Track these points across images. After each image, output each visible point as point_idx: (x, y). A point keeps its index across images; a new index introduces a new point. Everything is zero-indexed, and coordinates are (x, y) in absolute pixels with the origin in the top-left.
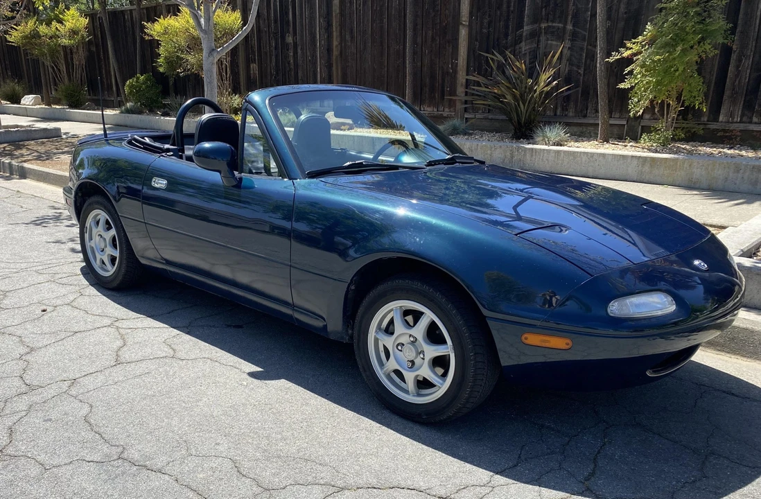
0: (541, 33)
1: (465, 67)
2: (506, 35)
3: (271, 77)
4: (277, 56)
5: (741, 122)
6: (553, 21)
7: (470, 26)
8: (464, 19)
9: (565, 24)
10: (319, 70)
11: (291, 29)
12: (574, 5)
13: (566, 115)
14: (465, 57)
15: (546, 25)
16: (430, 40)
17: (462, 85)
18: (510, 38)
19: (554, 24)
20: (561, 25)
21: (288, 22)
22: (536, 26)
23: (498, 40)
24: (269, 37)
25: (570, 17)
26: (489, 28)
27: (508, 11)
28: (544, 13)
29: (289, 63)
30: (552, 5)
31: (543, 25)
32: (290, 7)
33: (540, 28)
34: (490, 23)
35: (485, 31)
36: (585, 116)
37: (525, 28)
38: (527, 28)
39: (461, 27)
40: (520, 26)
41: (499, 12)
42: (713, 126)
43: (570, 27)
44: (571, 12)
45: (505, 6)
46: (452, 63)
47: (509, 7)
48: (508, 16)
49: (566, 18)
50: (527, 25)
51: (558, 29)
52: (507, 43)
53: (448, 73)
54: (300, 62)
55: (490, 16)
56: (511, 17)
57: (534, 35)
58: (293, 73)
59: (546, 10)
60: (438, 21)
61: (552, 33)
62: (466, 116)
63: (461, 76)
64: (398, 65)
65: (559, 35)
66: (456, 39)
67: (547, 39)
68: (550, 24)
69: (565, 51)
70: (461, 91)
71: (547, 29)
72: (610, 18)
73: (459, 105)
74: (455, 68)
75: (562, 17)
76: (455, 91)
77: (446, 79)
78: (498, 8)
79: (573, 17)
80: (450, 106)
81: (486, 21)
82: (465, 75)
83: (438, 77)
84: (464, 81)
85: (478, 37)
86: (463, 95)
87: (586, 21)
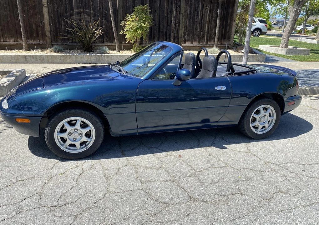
0: (81, 13)
1: (48, 23)
2: (66, 13)
6: (85, 9)
7: (48, 7)
8: (44, 4)
9: (90, 10)
12: (92, 4)
13: (96, 43)
14: (48, 20)
15: (83, 10)
16: (26, 11)
17: (48, 31)
18: (68, 14)
19: (86, 10)
20: (89, 11)
22: (78, 10)
23: (62, 14)
25: (91, 9)
27: (66, 3)
28: (81, 6)
30: (84, 3)
31: (82, 10)
34: (58, 7)
35: (56, 10)
36: (103, 43)
37: (74, 10)
38: (75, 11)
39: (43, 7)
40: (72, 9)
41: (61, 3)
42: (143, 45)
43: (92, 12)
44: (91, 7)
45: (64, 1)
46: (41, 22)
47: (66, 1)
48: (66, 5)
50: (75, 9)
51: (88, 12)
52: (67, 15)
53: (40, 26)
55: (57, 4)
56: (67, 6)
57: (78, 13)
59: (82, 5)
60: (30, 3)
61: (86, 13)
62: (52, 44)
63: (47, 28)
64: (8, 21)
65: (89, 14)
66: (41, 12)
67: (84, 16)
68: (85, 10)
69: (92, 20)
70: (48, 34)
71: (84, 12)
72: (106, 10)
73: (48, 39)
74: (43, 24)
75: (89, 9)
76: (45, 33)
77: (39, 29)
78: (60, 1)
79: (93, 9)
80: (43, 40)
81: (55, 6)
82: (49, 27)
83: (34, 27)
84: (49, 29)
85: (53, 12)
86: (50, 35)
87: (98, 10)
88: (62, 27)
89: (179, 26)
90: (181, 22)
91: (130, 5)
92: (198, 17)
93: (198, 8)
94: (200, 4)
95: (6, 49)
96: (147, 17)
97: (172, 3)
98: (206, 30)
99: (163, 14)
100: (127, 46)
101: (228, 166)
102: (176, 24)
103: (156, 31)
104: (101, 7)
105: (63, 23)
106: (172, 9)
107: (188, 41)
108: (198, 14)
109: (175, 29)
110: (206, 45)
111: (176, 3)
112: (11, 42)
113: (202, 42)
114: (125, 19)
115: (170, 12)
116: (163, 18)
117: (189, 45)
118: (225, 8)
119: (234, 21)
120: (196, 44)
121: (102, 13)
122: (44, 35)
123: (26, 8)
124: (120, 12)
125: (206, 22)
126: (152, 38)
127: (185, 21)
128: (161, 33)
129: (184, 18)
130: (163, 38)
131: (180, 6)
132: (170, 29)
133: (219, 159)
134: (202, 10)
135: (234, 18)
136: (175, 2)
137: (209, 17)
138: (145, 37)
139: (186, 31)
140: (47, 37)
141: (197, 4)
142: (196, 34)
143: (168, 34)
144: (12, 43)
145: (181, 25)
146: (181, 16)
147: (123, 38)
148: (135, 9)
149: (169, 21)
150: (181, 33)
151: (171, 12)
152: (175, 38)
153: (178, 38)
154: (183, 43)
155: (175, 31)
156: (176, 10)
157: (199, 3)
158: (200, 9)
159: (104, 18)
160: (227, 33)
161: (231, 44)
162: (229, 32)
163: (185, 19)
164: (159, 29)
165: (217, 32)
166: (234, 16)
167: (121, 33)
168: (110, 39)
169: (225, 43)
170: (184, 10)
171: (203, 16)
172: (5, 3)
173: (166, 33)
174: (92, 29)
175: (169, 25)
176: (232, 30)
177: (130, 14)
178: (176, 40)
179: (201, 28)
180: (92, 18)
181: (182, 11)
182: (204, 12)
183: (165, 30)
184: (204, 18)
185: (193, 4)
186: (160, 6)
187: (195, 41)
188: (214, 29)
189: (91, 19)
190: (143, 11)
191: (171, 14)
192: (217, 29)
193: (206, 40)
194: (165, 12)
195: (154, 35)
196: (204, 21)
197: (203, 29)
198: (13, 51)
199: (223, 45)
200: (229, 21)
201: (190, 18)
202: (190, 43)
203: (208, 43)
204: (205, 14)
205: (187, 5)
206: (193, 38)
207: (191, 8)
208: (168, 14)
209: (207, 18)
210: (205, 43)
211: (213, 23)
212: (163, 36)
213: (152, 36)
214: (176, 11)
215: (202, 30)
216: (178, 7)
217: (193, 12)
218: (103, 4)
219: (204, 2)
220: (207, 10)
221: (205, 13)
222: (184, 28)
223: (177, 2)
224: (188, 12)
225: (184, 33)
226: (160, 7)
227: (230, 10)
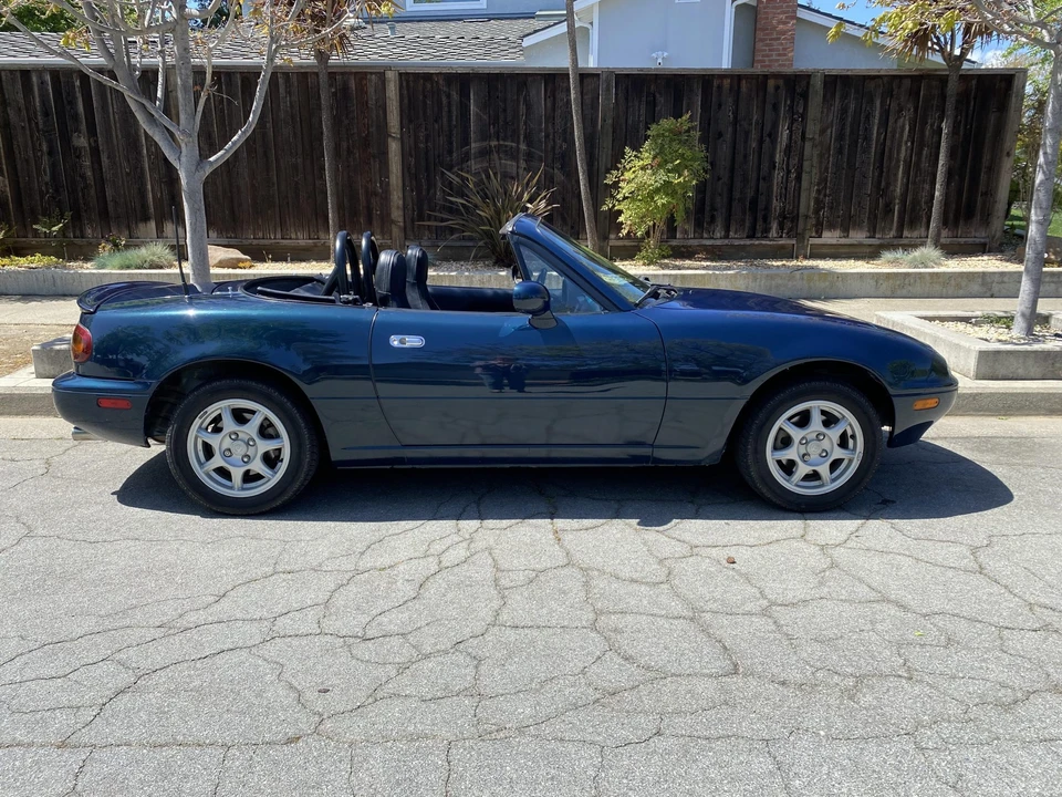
0: (491, 151)
1: (400, 185)
2: (450, 152)
3: (42, 197)
4: (54, 166)
5: (694, 238)
6: (504, 140)
7: (402, 139)
8: (393, 131)
9: (518, 143)
10: (149, 187)
11: (83, 127)
12: (525, 123)
14: (400, 174)
15: (497, 143)
16: (345, 153)
17: (398, 208)
18: (455, 155)
19: (506, 143)
20: (514, 145)
21: (75, 117)
22: (485, 144)
23: (439, 156)
24: (32, 137)
25: (522, 137)
26: (427, 142)
27: (450, 126)
28: (492, 131)
29: (83, 177)
30: (501, 123)
31: (494, 143)
32: (79, 95)
33: (490, 146)
34: (427, 138)
35: (422, 145)
37: (473, 145)
38: (475, 146)
39: (389, 140)
40: (466, 141)
41: (436, 126)
42: (674, 243)
43: (523, 147)
44: (522, 132)
45: (445, 120)
46: (381, 182)
47: (450, 120)
48: (451, 131)
49: (519, 137)
50: (475, 142)
51: (512, 148)
52: (451, 160)
53: (376, 194)
54: (108, 175)
55: (426, 129)
56: (454, 132)
57: (485, 153)
58: (93, 192)
59: (494, 128)
60: (355, 131)
61: (506, 152)
62: (407, 243)
63: (396, 198)
64: (297, 183)
65: (513, 155)
66: (384, 153)
67: (500, 159)
68: (501, 142)
69: (521, 171)
70: (397, 215)
71: (499, 148)
72: (565, 140)
73: (396, 231)
74: (386, 187)
75: (515, 137)
76: (389, 215)
77: (373, 200)
78: (436, 121)
79: (525, 137)
80: (383, 233)
81: (422, 135)
82: (401, 195)
83: (362, 198)
84: (401, 202)
85: (413, 153)
86: (401, 219)
87: (541, 142)
88: (435, 193)
89: (799, 178)
90: (806, 164)
91: (639, 121)
92: (869, 147)
93: (868, 118)
94: (878, 103)
95: (286, 261)
96: (688, 153)
97: (775, 107)
98: (898, 190)
99: (746, 142)
100: (624, 246)
101: (889, 601)
102: (789, 172)
103: (718, 199)
104: (551, 131)
105: (439, 184)
106: (775, 125)
107: (832, 227)
108: (867, 138)
109: (786, 189)
110: (896, 242)
111: (791, 107)
112: (301, 240)
113: (883, 230)
114: (620, 163)
115: (770, 135)
116: (745, 156)
117: (834, 241)
118: (970, 112)
119: (1008, 154)
120: (858, 237)
121: (553, 148)
122: (386, 220)
123: (344, 145)
124: (606, 143)
125: (898, 161)
126: (707, 219)
127: (821, 162)
128: (735, 204)
129: (816, 153)
130: (744, 220)
131: (804, 116)
132: (770, 189)
133: (861, 580)
134: (884, 123)
135: (1007, 145)
136: (789, 102)
137: (909, 144)
138: (679, 217)
139: (825, 196)
140: (393, 226)
141: (864, 106)
142: (860, 203)
143: (761, 206)
144: (302, 243)
145: (805, 177)
146: (808, 145)
147: (611, 221)
148: (653, 130)
149: (765, 166)
150: (807, 202)
151: (773, 136)
152: (785, 218)
153: (795, 219)
154: (814, 234)
155: (783, 196)
156: (790, 128)
157: (871, 101)
158: (876, 121)
159: (558, 165)
160: (979, 198)
161: (994, 237)
162: (985, 194)
163: (821, 156)
164: (731, 190)
165: (937, 193)
166: (1008, 137)
167: (605, 208)
168: (572, 227)
169: (970, 232)
170: (818, 127)
171: (888, 143)
172: (295, 133)
173: (754, 202)
174: (520, 197)
175: (764, 179)
176: (997, 187)
177: (636, 147)
178: (788, 224)
179: (879, 182)
180: (523, 164)
181: (812, 129)
182: (889, 129)
183: (750, 193)
184: (891, 149)
185: (852, 106)
186: (735, 118)
187: (858, 225)
188: (927, 187)
189: (518, 167)
190: (676, 133)
191: (774, 141)
192: (938, 186)
193: (898, 222)
194: (754, 135)
195: (713, 209)
196: (890, 158)
197: (888, 184)
198: (303, 264)
199: (962, 240)
200: (986, 158)
201: (840, 151)
202: (837, 233)
203: (906, 233)
204: (893, 136)
205: (828, 110)
206: (850, 217)
207: (842, 120)
208: (761, 142)
209: (903, 148)
210: (893, 233)
211: (925, 165)
212: (744, 213)
213: (707, 214)
214: (791, 132)
215: (882, 190)
216: (798, 118)
217: (852, 132)
218: (558, 121)
219: (892, 96)
220: (904, 126)
221: (894, 132)
222: (818, 184)
223: (792, 102)
224: (833, 132)
225: (817, 201)
226: (736, 122)
227: (992, 118)
